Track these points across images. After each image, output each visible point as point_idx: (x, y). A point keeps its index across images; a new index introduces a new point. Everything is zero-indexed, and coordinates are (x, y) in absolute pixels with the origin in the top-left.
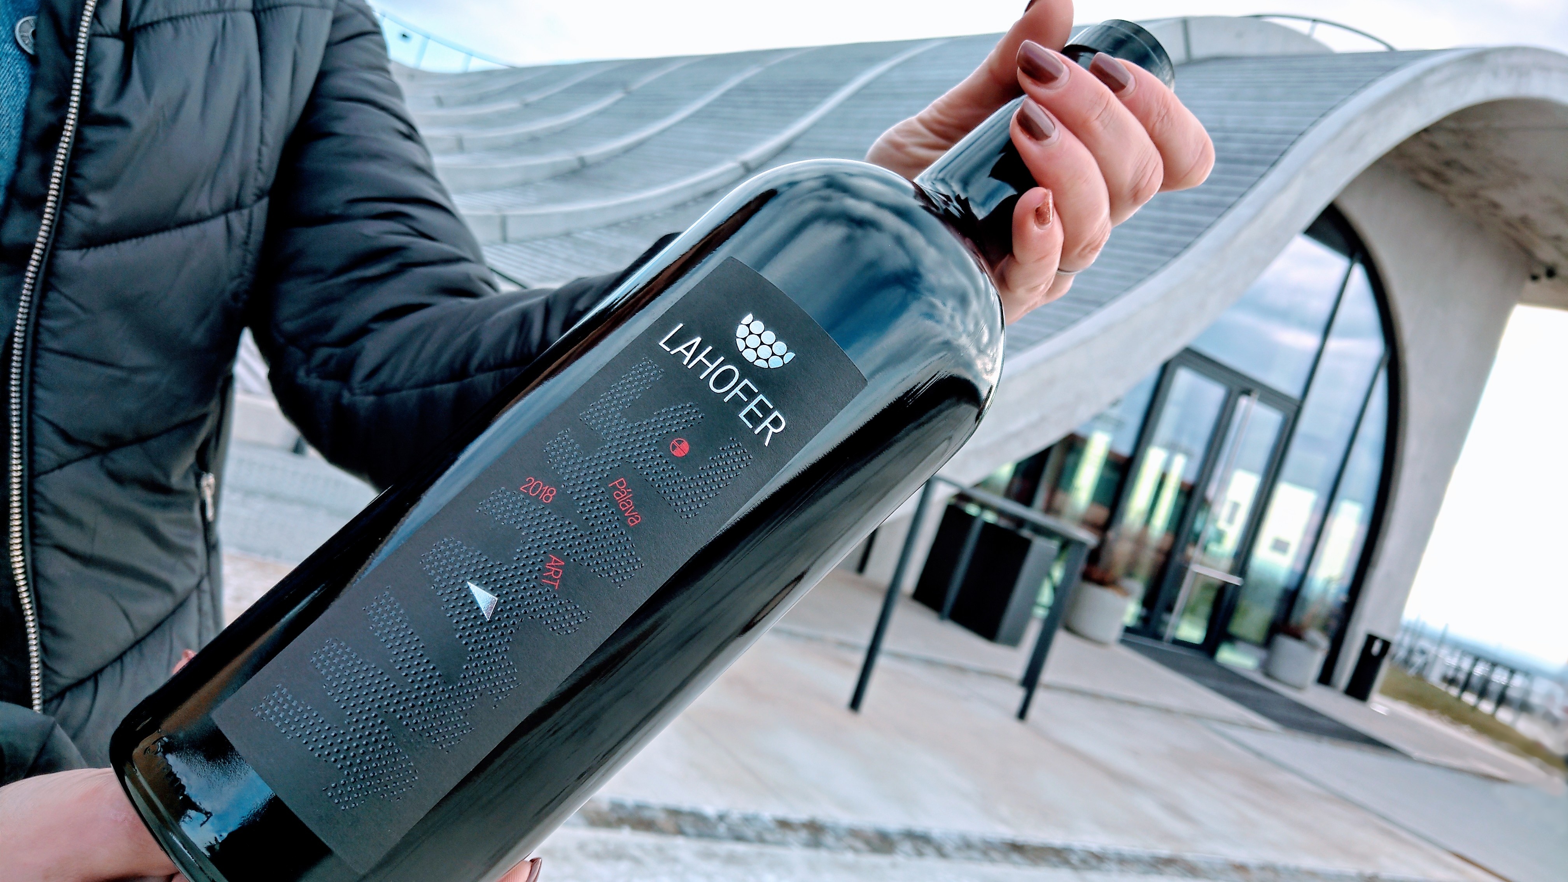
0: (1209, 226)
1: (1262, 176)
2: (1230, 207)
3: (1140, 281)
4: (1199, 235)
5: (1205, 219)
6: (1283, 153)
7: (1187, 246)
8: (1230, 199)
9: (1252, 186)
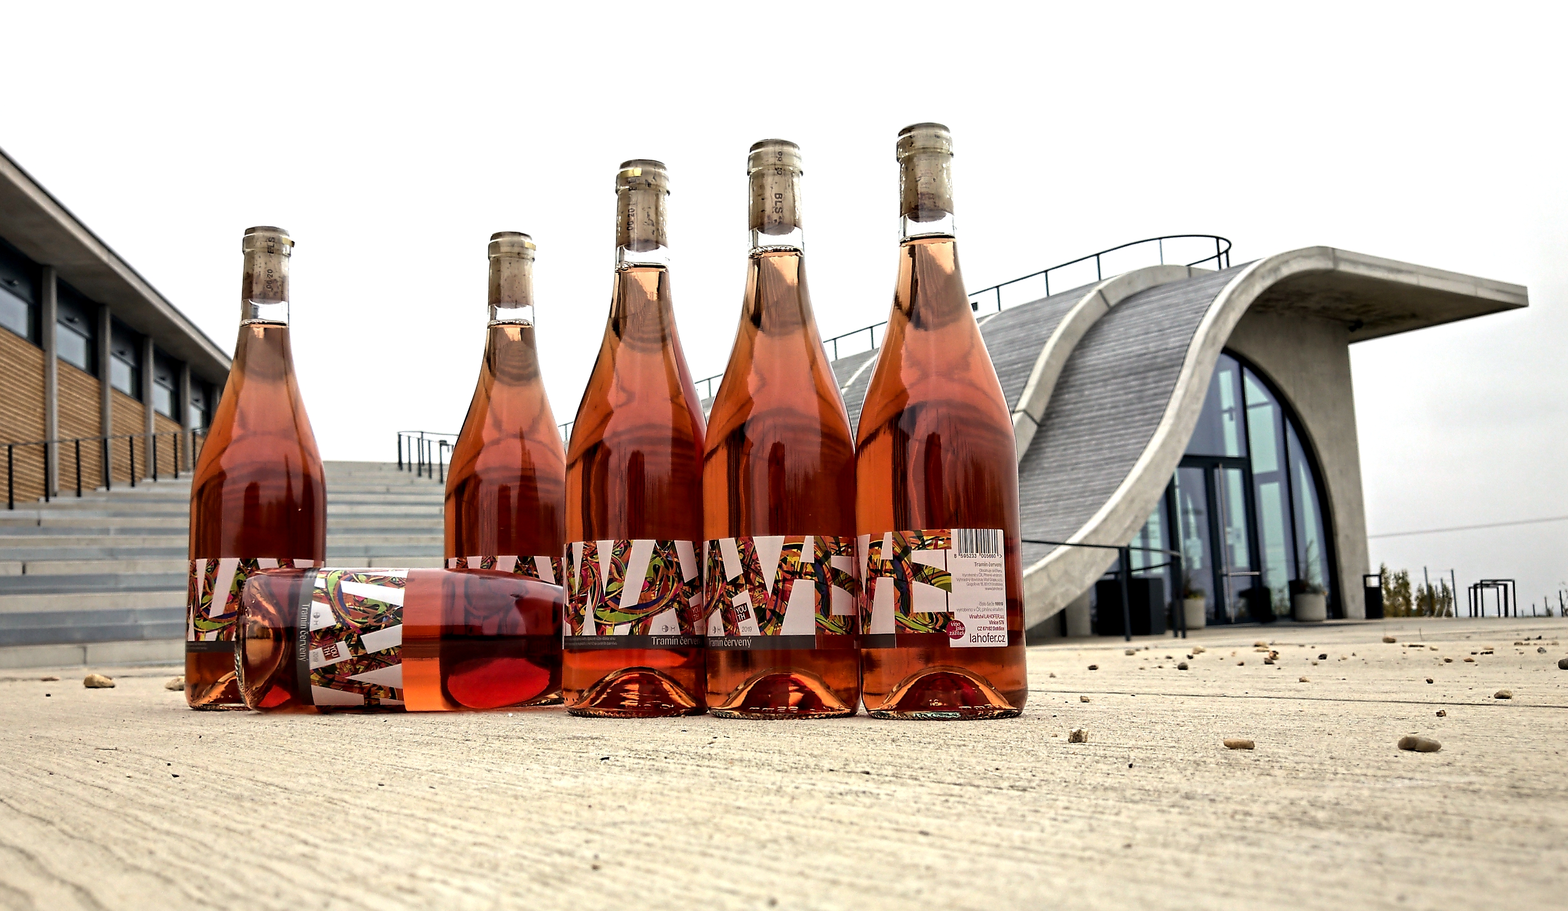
0: (1167, 404)
1: (1180, 372)
2: (1172, 392)
3: (1148, 442)
4: (1164, 410)
5: (1163, 402)
6: (1184, 358)
7: (1161, 417)
8: (1171, 388)
9: (1178, 378)
